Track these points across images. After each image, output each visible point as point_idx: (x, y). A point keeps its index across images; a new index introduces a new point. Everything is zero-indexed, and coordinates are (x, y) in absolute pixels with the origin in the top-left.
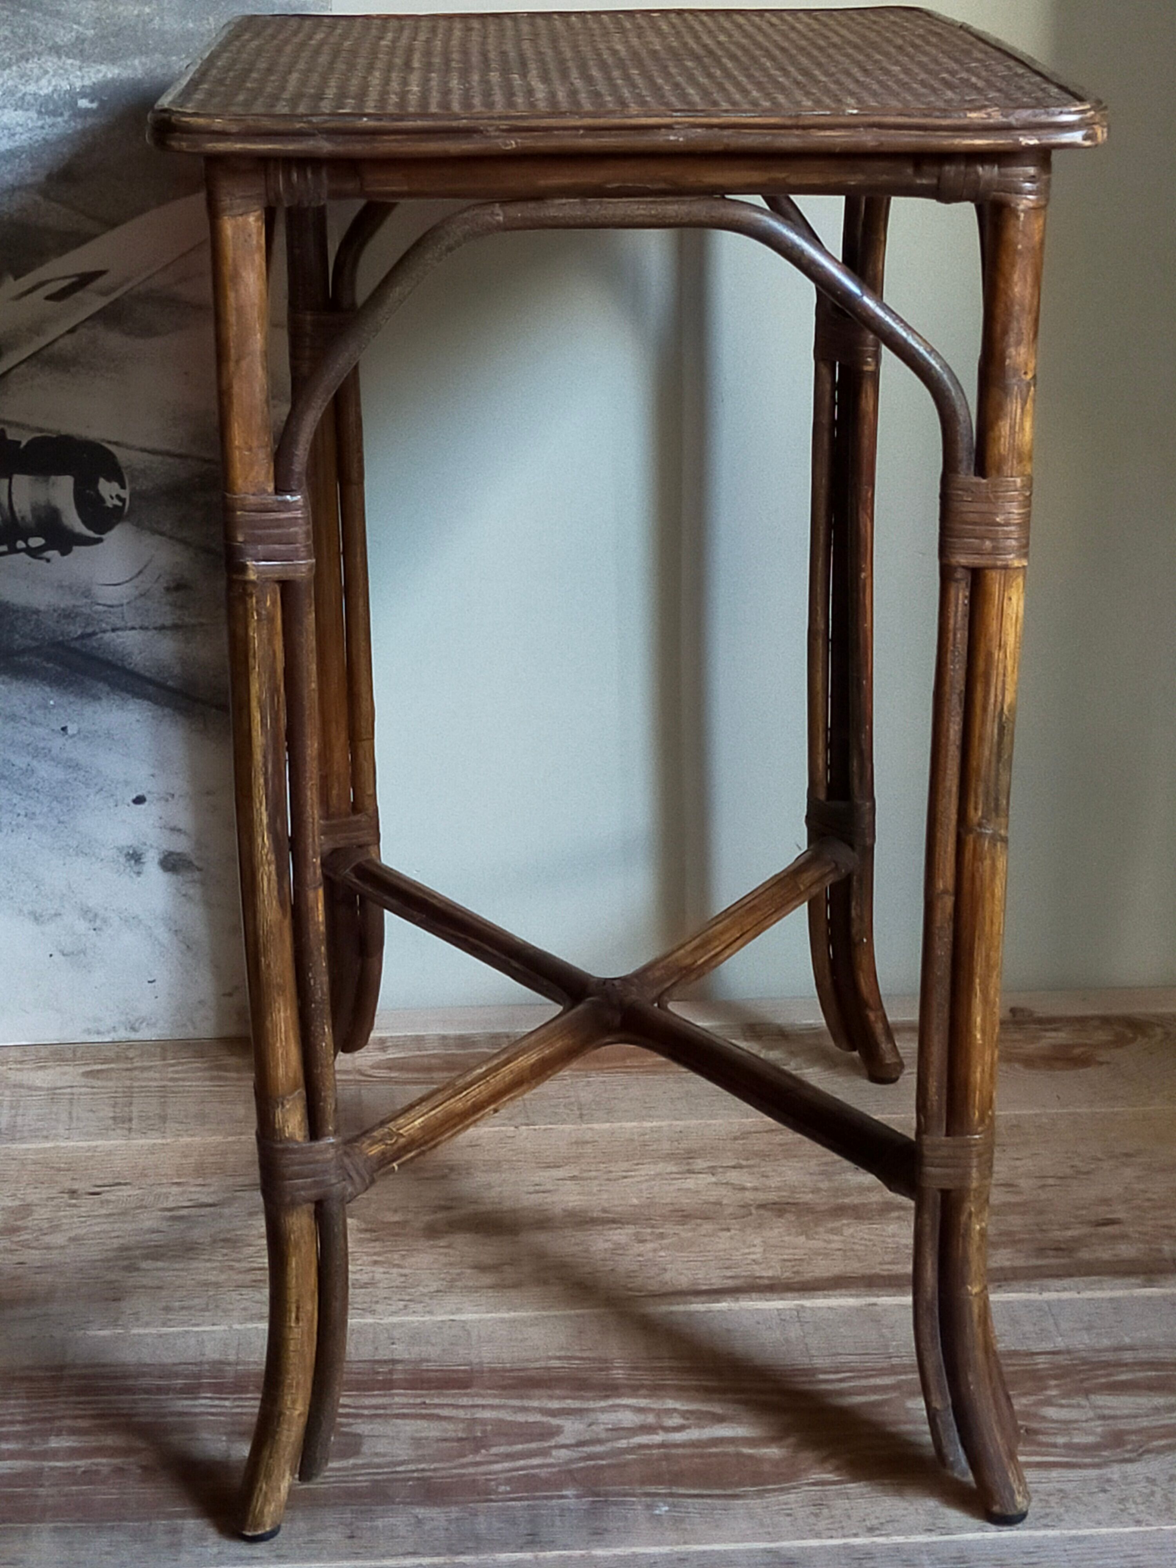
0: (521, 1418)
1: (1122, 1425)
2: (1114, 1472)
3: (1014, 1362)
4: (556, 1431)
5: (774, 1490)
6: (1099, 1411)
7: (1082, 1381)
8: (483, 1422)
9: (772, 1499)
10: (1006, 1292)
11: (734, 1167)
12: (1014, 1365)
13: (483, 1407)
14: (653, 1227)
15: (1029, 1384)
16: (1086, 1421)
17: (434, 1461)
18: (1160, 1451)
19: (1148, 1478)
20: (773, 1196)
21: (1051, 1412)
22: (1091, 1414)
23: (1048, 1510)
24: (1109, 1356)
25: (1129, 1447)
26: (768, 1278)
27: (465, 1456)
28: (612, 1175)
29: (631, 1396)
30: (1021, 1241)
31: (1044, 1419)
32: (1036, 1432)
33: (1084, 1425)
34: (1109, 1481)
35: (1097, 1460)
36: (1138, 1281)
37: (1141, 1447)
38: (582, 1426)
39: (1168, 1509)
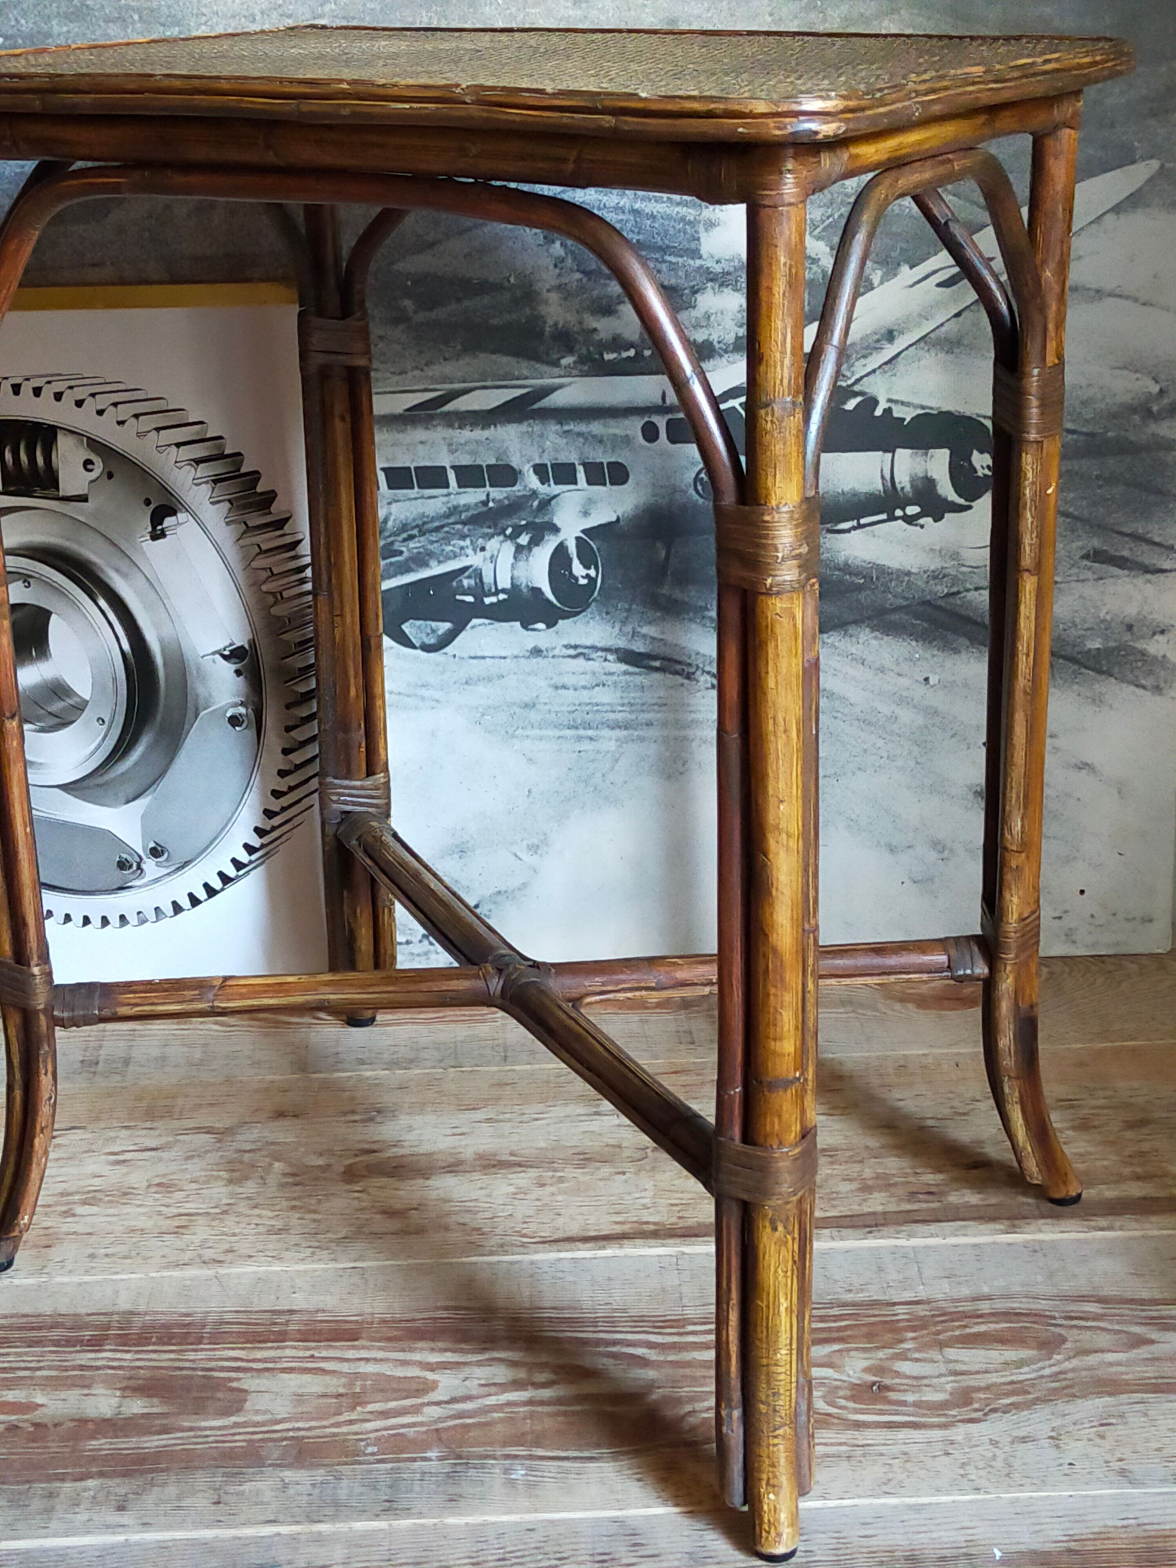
0: (400, 1372)
1: (972, 1381)
2: (959, 1433)
3: (876, 1312)
4: (433, 1386)
6: (952, 1366)
7: (939, 1333)
8: (364, 1376)
10: (875, 1238)
12: (875, 1316)
13: (368, 1360)
14: (554, 1170)
15: (888, 1337)
16: (938, 1377)
17: (312, 1419)
18: (1005, 1410)
19: (991, 1440)
21: (905, 1367)
22: (943, 1370)
23: (891, 1477)
24: (968, 1307)
25: (975, 1406)
27: (340, 1414)
29: (507, 1349)
30: (894, 1185)
31: (898, 1374)
32: (888, 1388)
33: (935, 1381)
34: (953, 1442)
35: (944, 1420)
36: (1002, 1227)
37: (987, 1405)
38: (457, 1382)
39: (1008, 1475)
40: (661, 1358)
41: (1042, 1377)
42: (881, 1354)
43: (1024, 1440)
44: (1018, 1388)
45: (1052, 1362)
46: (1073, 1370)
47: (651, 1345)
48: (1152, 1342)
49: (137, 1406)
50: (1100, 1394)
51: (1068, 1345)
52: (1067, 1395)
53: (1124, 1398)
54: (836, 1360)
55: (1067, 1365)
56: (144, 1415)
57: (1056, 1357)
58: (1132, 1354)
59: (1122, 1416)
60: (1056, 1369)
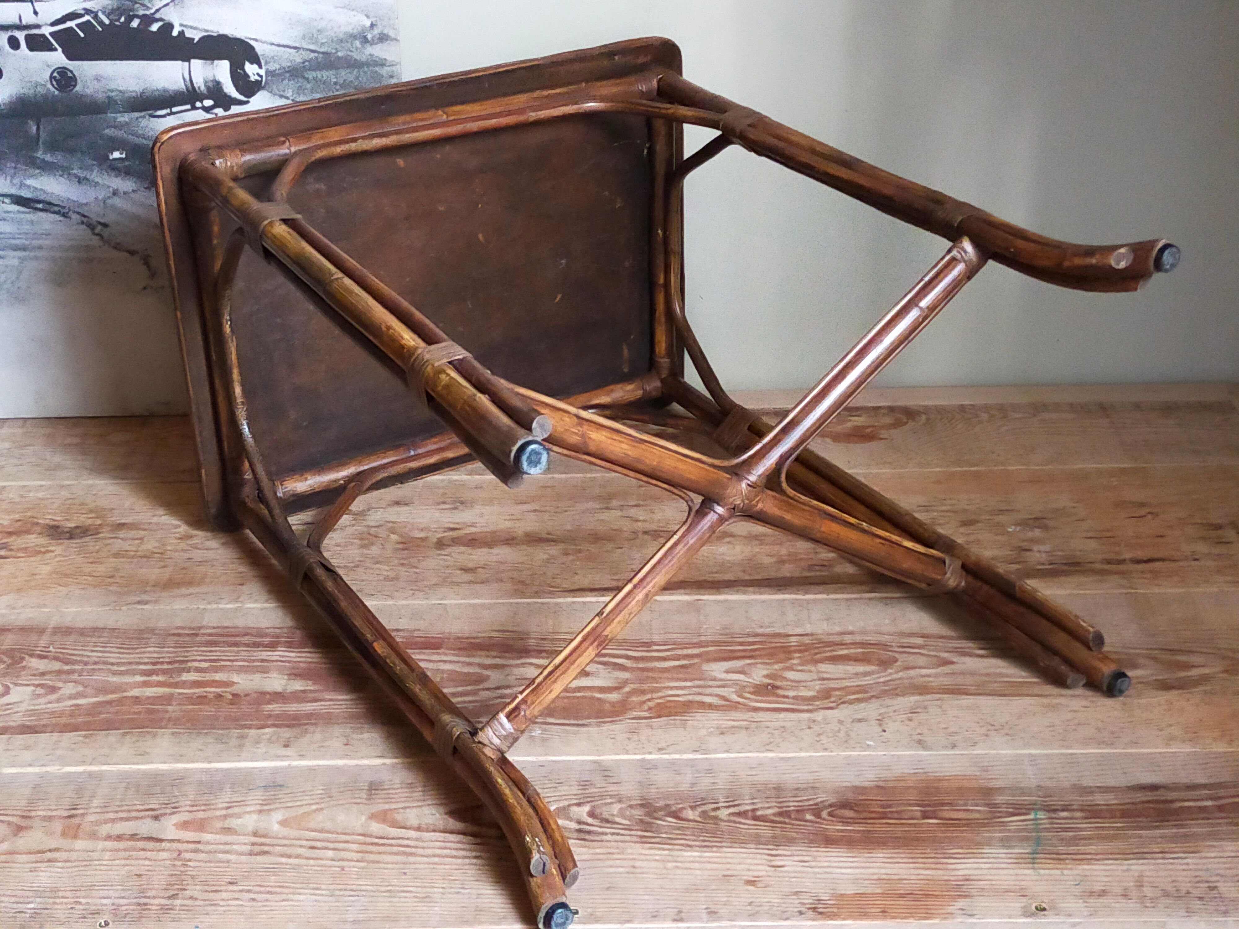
0: (466, 669)
1: (833, 684)
2: (819, 716)
3: (777, 641)
4: (485, 679)
5: (608, 722)
6: (820, 675)
7: (816, 654)
8: (443, 671)
9: (605, 727)
10: (783, 594)
11: (635, 506)
12: (775, 643)
13: (445, 661)
14: (575, 545)
15: (782, 656)
16: (811, 681)
18: (851, 702)
19: (839, 720)
20: (654, 527)
21: (791, 675)
22: (815, 677)
23: (772, 740)
24: (837, 639)
25: (832, 699)
28: (559, 510)
29: (537, 657)
30: (800, 560)
31: (785, 679)
32: (778, 688)
33: (809, 683)
34: (814, 721)
35: (811, 707)
37: (840, 699)
38: (502, 677)
39: (846, 741)
40: (635, 665)
41: (878, 683)
42: (776, 667)
43: (860, 721)
44: (862, 689)
45: (887, 673)
46: (900, 679)
47: (628, 657)
48: (952, 663)
49: (298, 685)
50: (913, 694)
51: (899, 663)
52: (892, 694)
53: (929, 697)
54: (747, 669)
55: (895, 676)
56: (301, 691)
57: (890, 671)
58: (939, 670)
59: (925, 708)
60: (889, 678)
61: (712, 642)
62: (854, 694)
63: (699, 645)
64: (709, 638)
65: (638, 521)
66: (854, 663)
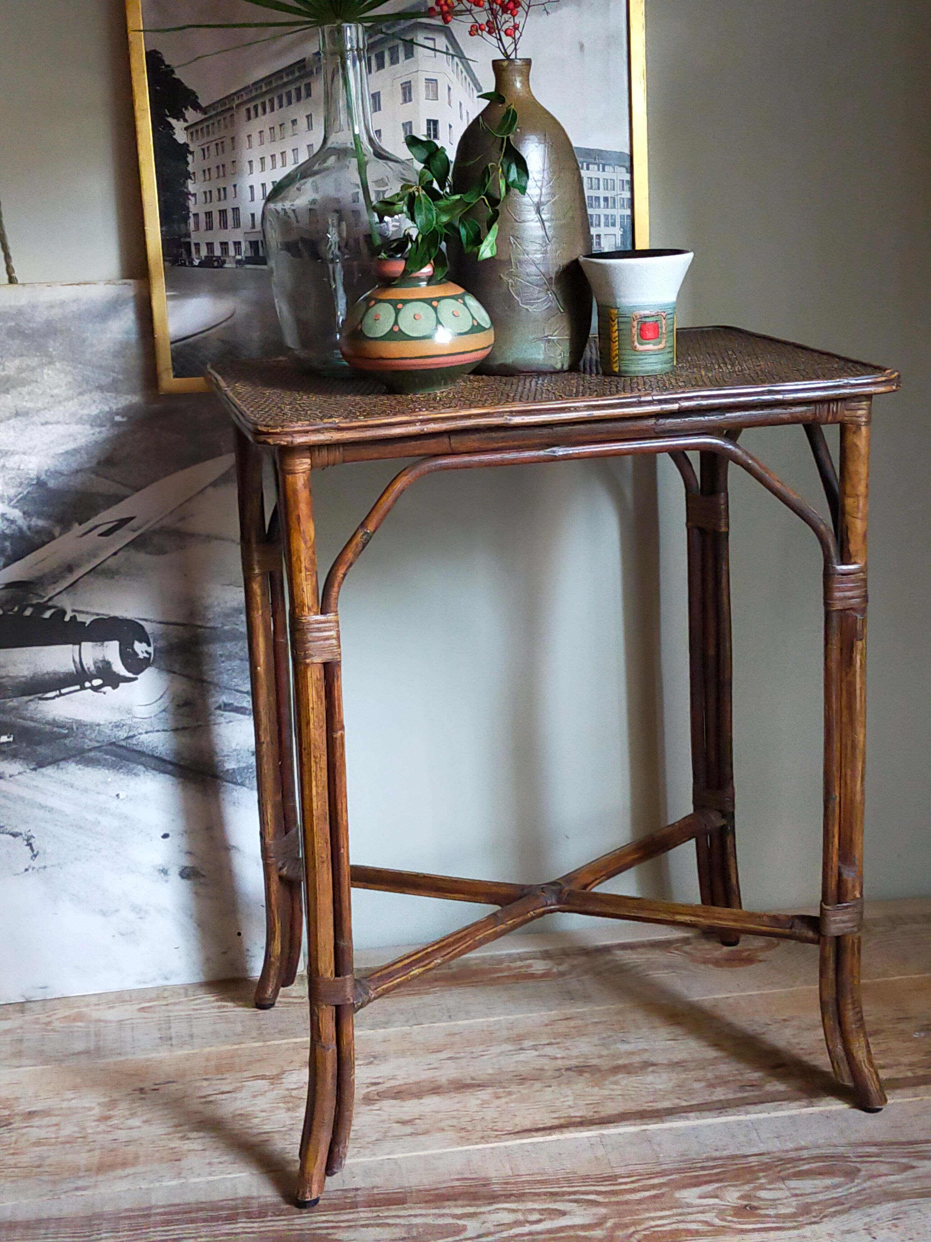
0: (440, 1221)
1: (808, 1199)
2: (808, 1231)
3: (737, 1162)
4: (463, 1229)
6: (793, 1191)
7: (780, 1172)
8: (417, 1226)
10: (725, 1116)
11: (548, 1044)
12: (736, 1164)
13: (416, 1216)
14: (504, 1087)
15: (748, 1177)
16: (786, 1198)
18: (833, 1215)
19: (828, 1233)
20: (574, 1062)
21: (763, 1194)
22: (788, 1194)
24: (794, 1155)
25: (814, 1214)
26: (580, 1117)
28: (474, 1055)
29: (506, 1202)
30: (729, 1082)
31: (760, 1199)
32: (756, 1208)
33: (784, 1201)
34: (804, 1237)
35: (795, 1224)
36: (803, 1104)
37: (821, 1213)
38: (479, 1225)
40: (607, 1200)
41: (851, 1193)
42: (746, 1187)
43: (848, 1232)
44: (837, 1202)
45: (855, 1184)
46: (869, 1188)
47: (597, 1193)
48: (913, 1167)
50: (889, 1201)
51: (863, 1173)
52: (869, 1203)
53: (904, 1202)
54: (719, 1193)
55: (865, 1185)
57: (857, 1181)
58: (904, 1175)
59: (905, 1213)
60: (859, 1188)
61: (675, 1169)
62: (832, 1206)
63: (663, 1174)
64: (670, 1166)
65: (556, 1058)
66: (821, 1177)
